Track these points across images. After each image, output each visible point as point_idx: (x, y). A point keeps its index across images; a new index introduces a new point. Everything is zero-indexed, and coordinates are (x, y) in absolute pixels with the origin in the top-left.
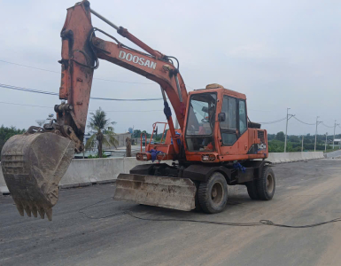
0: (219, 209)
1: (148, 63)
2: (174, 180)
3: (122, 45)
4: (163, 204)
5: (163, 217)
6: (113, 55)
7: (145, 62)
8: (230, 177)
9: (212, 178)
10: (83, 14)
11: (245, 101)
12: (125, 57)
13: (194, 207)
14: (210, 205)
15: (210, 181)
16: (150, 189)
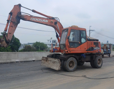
0: (72, 70)
1: (44, 20)
2: (55, 59)
3: (32, 16)
4: (52, 67)
5: (51, 72)
6: (28, 19)
7: (42, 20)
8: (78, 59)
9: (69, 59)
10: (18, 8)
11: (85, 31)
12: (34, 19)
13: (60, 69)
14: (68, 69)
15: (68, 60)
16: (49, 62)
